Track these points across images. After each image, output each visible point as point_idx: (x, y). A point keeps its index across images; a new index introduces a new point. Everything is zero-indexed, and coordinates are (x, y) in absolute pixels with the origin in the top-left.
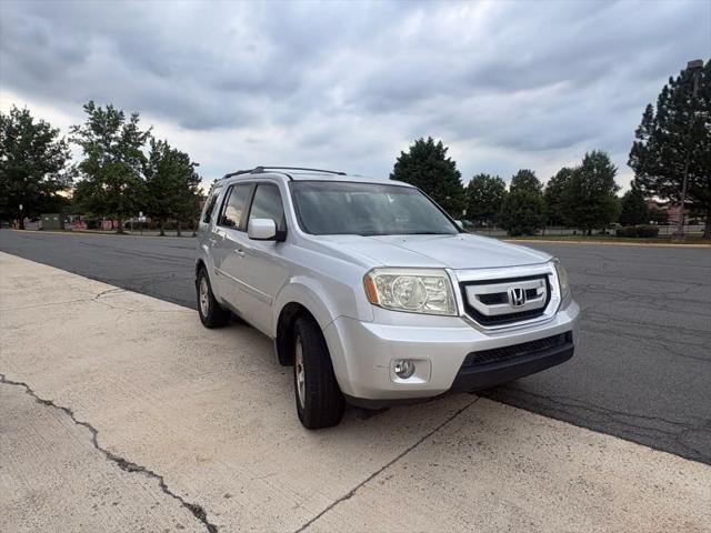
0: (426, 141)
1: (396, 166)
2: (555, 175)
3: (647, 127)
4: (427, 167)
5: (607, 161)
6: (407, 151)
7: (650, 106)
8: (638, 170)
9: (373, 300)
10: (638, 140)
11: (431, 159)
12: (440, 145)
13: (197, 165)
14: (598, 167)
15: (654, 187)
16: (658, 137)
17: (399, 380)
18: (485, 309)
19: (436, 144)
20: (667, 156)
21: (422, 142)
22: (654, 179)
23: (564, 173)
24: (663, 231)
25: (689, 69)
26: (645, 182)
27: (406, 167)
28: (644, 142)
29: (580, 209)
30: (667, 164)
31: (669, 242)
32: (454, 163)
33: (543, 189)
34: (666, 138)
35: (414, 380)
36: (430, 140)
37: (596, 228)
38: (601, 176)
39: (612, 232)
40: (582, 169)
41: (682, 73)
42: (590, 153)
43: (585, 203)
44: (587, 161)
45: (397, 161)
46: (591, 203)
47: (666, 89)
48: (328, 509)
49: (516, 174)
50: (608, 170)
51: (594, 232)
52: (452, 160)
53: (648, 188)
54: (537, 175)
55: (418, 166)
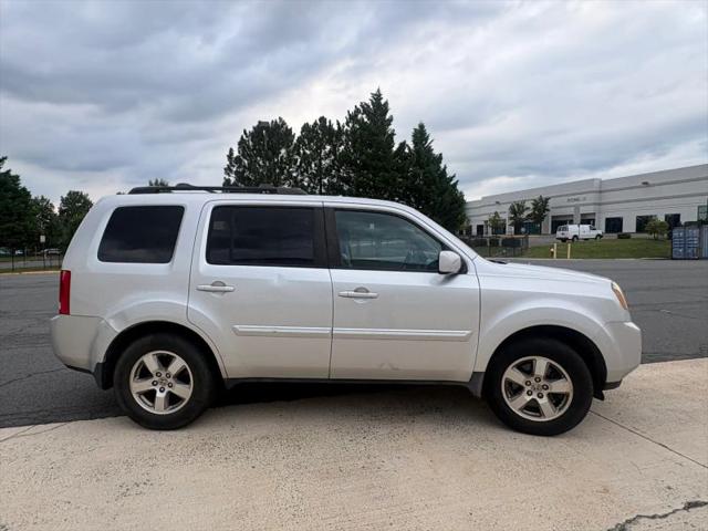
7: (231, 150)
25: (258, 126)
28: (232, 179)
41: (253, 129)
47: (242, 139)
49: (65, 196)
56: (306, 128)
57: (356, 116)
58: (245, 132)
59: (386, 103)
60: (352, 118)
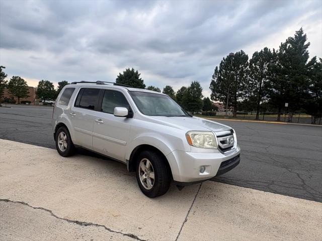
0: (131, 69)
1: (117, 79)
2: (180, 89)
3: (216, 75)
4: (131, 81)
5: (199, 86)
6: (122, 73)
7: (217, 67)
8: (213, 90)
9: (190, 143)
10: (213, 79)
11: (133, 78)
12: (137, 72)
13: (4, 68)
14: (196, 88)
15: (218, 97)
16: (219, 79)
17: (201, 174)
18: (223, 146)
19: (135, 72)
20: (223, 86)
21: (129, 70)
22: (218, 94)
23: (183, 88)
24: (217, 114)
25: (229, 56)
26: (215, 95)
27: (122, 80)
28: (215, 80)
29: (190, 103)
30: (222, 90)
31: (223, 118)
32: (143, 81)
33: (175, 94)
34: (222, 80)
35: (205, 173)
36: (133, 70)
37: (195, 112)
38: (197, 91)
39: (201, 113)
40: (191, 88)
41: (227, 57)
42: (193, 82)
43: (192, 101)
44: (192, 85)
45: (117, 77)
46: (194, 101)
47: (222, 62)
48: (182, 226)
49: (165, 87)
50: (200, 89)
51: (194, 113)
52: (142, 79)
53: (216, 98)
54: (173, 88)
55: (127, 80)
56: (255, 54)
57: (286, 45)
58: (224, 58)
59: (305, 36)
60: (283, 46)
